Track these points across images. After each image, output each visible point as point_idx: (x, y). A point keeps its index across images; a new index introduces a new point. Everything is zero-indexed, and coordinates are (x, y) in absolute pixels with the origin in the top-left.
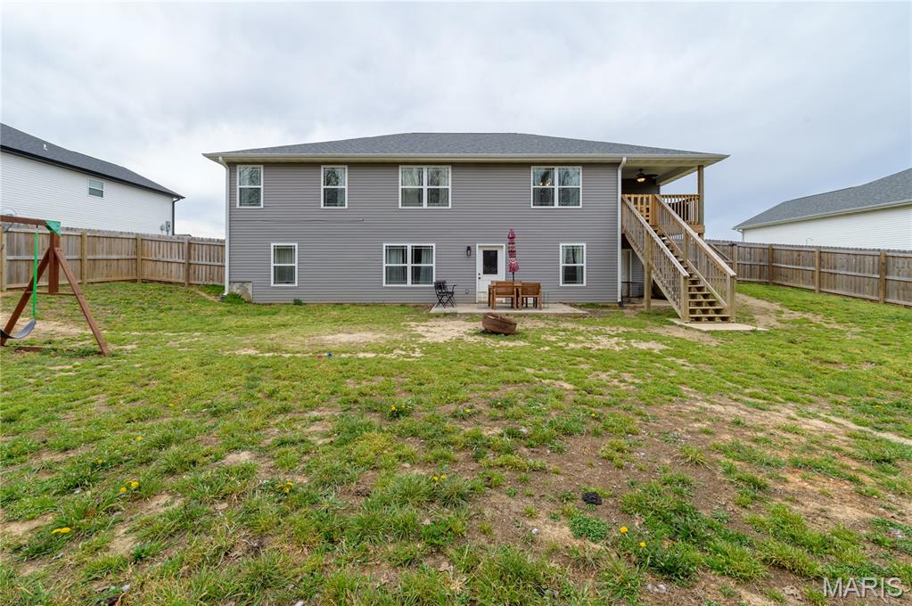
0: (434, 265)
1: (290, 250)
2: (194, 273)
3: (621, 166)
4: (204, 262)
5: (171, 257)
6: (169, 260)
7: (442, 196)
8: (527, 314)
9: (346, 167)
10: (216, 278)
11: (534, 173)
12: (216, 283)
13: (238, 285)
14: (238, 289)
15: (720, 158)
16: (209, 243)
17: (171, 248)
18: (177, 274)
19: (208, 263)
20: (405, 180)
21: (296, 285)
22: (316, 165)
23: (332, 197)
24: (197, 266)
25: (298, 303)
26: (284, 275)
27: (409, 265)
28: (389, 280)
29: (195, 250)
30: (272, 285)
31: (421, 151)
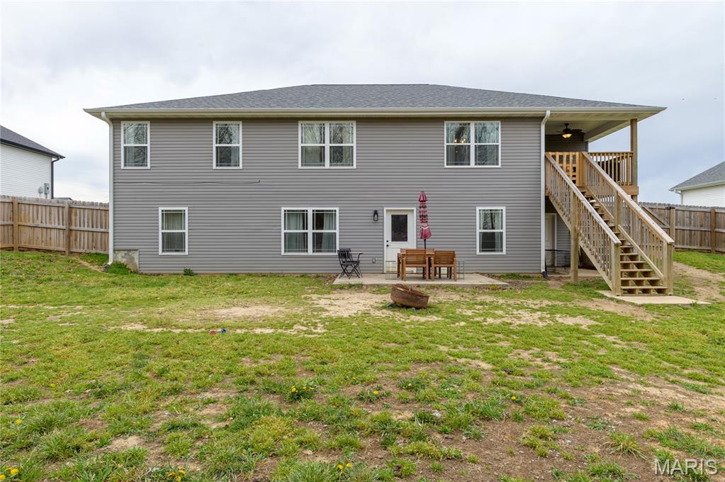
0: (337, 231)
1: (180, 215)
2: (76, 240)
3: (545, 120)
4: (86, 228)
5: (50, 223)
6: (48, 226)
7: (345, 155)
8: (440, 286)
9: (241, 123)
10: (99, 246)
11: (449, 128)
12: (99, 251)
13: (123, 253)
14: (123, 257)
15: (654, 111)
16: (92, 207)
17: (50, 213)
18: (57, 241)
19: (90, 229)
20: (305, 138)
21: (186, 253)
22: (206, 120)
23: (225, 157)
24: (78, 233)
25: (188, 273)
26: (173, 242)
27: (310, 231)
28: (288, 248)
29: (76, 215)
30: (160, 253)
31: (322, 105)
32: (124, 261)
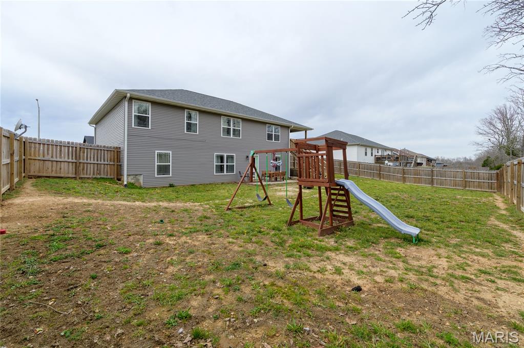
1: (167, 155)
2: (83, 169)
3: (290, 128)
4: (92, 162)
5: (61, 158)
6: (58, 159)
9: (198, 112)
10: (102, 173)
12: (102, 176)
13: (132, 177)
14: (132, 179)
15: (311, 129)
16: (98, 148)
17: (61, 151)
18: (67, 170)
19: (96, 162)
21: (171, 175)
22: (182, 108)
23: (190, 127)
24: (89, 165)
25: (171, 186)
26: (164, 170)
27: (225, 164)
29: (84, 153)
32: (132, 181)
